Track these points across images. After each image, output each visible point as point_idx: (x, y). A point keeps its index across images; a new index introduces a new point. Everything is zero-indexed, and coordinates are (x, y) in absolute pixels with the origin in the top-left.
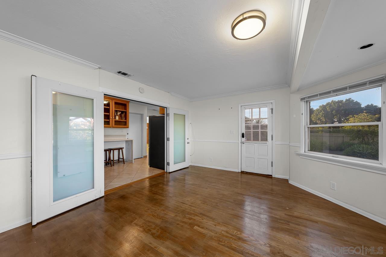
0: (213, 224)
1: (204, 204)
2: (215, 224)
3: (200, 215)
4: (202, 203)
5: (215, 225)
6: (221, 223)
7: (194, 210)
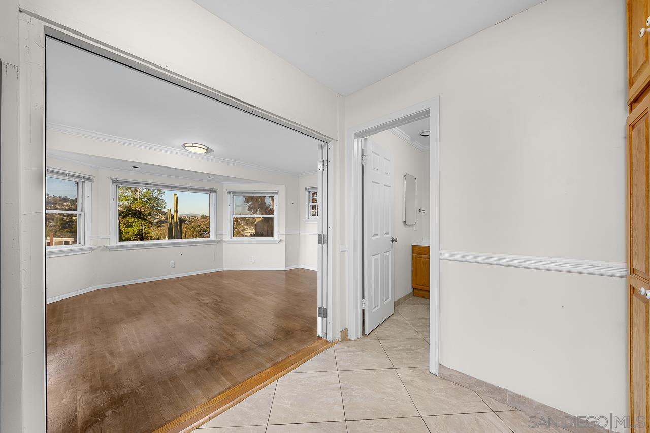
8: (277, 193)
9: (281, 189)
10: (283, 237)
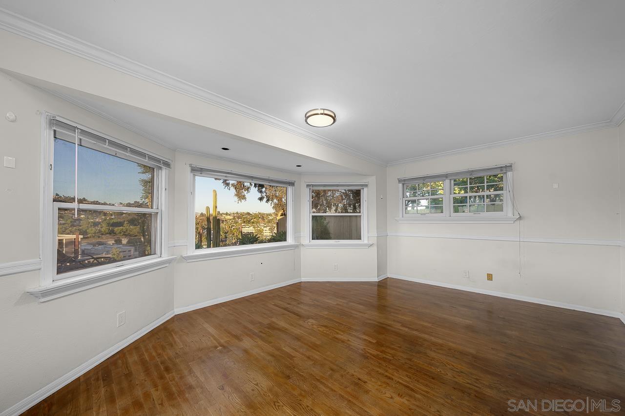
0: (351, 342)
1: (359, 379)
2: (348, 342)
3: (368, 357)
4: (365, 382)
5: (349, 340)
6: (340, 342)
7: (380, 367)
8: (366, 186)
9: (372, 181)
10: (374, 241)
